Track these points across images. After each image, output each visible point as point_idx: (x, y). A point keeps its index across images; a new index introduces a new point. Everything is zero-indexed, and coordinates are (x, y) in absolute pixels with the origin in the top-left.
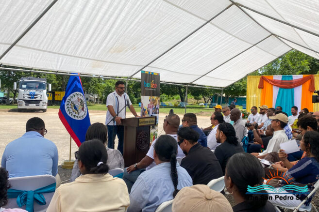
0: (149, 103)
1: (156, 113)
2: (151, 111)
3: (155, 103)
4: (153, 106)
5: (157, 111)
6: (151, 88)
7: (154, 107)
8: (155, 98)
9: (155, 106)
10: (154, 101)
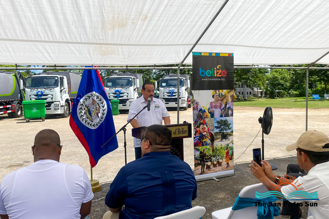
0: (213, 100)
1: (227, 115)
2: (217, 112)
3: (225, 101)
4: (221, 105)
5: (230, 112)
6: (216, 77)
7: (224, 105)
8: (225, 92)
9: (226, 105)
10: (223, 97)
